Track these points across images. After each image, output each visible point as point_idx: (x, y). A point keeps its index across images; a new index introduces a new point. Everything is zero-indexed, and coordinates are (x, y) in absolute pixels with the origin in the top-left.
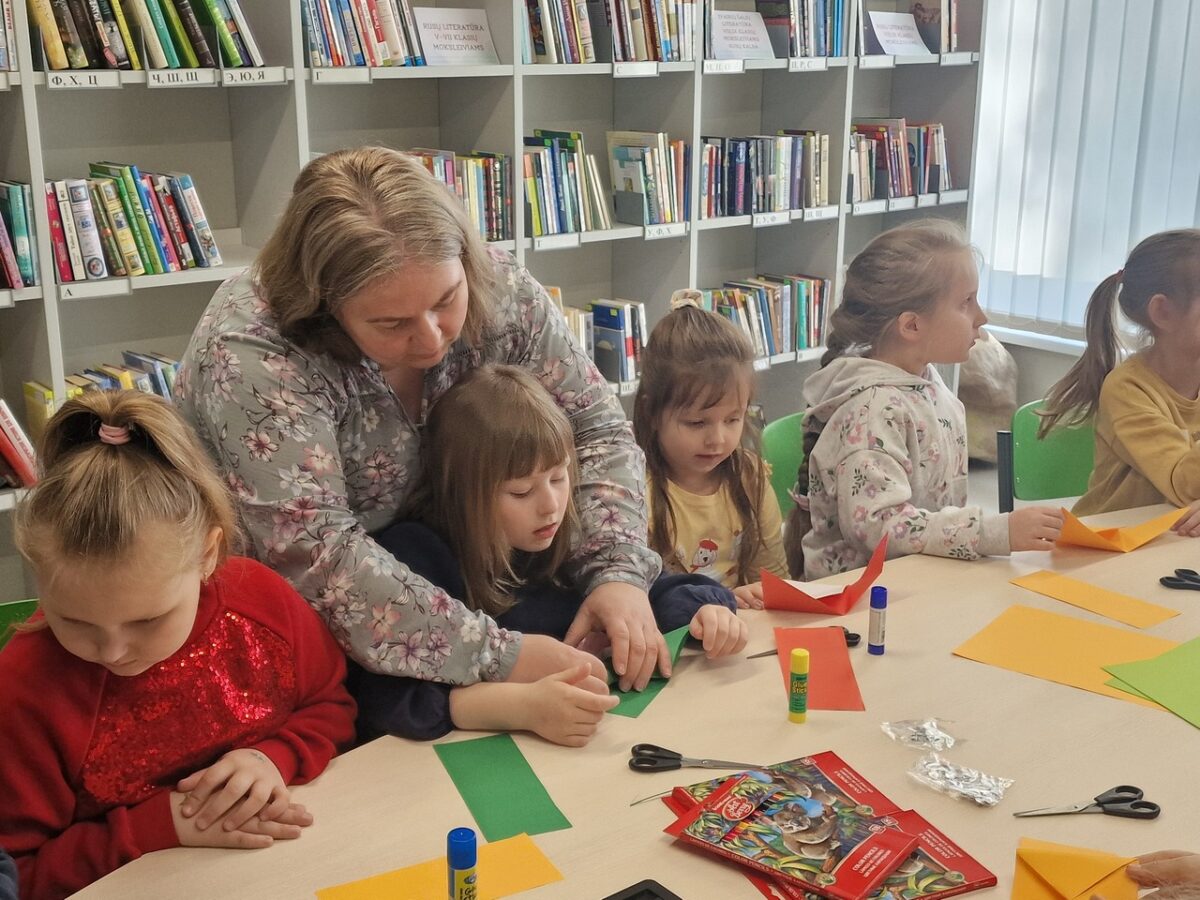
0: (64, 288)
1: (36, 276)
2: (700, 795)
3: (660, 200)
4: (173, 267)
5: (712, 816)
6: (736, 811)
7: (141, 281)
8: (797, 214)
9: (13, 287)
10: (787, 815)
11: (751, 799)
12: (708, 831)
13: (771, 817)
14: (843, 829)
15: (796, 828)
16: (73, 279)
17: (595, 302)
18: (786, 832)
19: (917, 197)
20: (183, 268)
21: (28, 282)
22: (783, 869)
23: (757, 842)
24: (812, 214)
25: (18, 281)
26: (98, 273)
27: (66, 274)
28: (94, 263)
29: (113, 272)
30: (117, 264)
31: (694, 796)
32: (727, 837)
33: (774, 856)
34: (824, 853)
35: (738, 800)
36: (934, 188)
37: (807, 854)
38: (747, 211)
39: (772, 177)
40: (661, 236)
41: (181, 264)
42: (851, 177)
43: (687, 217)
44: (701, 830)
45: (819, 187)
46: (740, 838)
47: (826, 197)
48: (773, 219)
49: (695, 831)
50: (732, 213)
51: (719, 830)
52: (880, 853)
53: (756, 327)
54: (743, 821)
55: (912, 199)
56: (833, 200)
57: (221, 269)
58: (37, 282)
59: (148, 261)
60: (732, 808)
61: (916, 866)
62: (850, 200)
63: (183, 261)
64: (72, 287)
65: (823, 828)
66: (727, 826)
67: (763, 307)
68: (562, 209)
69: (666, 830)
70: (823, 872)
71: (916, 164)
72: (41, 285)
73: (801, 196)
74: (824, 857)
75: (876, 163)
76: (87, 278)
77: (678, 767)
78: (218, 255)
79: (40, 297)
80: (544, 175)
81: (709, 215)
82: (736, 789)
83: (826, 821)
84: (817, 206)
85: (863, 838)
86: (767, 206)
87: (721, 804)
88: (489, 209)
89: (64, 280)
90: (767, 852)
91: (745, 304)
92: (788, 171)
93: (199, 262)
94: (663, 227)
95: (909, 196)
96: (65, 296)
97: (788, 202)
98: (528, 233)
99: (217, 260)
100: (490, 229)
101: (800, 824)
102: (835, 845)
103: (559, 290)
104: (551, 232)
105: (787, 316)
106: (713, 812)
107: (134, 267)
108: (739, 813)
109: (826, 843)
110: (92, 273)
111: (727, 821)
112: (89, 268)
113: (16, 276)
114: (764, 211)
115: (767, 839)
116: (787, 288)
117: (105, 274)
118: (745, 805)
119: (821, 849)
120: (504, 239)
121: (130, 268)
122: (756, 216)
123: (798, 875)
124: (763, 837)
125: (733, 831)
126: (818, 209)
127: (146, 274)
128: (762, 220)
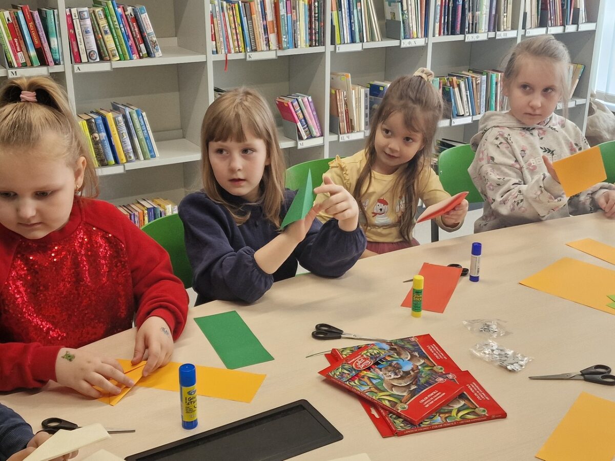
0: (76, 66)
1: (61, 59)
2: (344, 355)
3: (411, 25)
4: (135, 57)
5: (347, 366)
6: (361, 364)
7: (117, 64)
8: (492, 35)
9: (48, 65)
10: (390, 368)
11: (371, 358)
12: (342, 374)
13: (380, 369)
14: (420, 379)
15: (393, 376)
16: (81, 62)
17: (371, 83)
18: (387, 378)
19: (565, 26)
20: (141, 58)
21: (57, 63)
22: (379, 399)
23: (369, 382)
24: (501, 35)
25: (51, 62)
26: (94, 58)
27: (76, 58)
28: (92, 53)
29: (102, 59)
30: (105, 54)
31: (342, 354)
32: (352, 379)
33: (376, 391)
34: (405, 391)
35: (364, 359)
36: (575, 22)
37: (395, 392)
38: (462, 32)
39: (478, 13)
40: (410, 45)
41: (139, 55)
42: (525, 14)
43: (426, 35)
44: (338, 373)
45: (506, 19)
46: (359, 380)
47: (510, 25)
48: (478, 37)
49: (335, 374)
50: (453, 33)
51: (348, 374)
52: (438, 394)
53: (465, 99)
54: (364, 370)
55: (562, 28)
56: (514, 27)
57: (160, 58)
58: (62, 62)
59: (121, 53)
60: (360, 362)
61: (459, 403)
62: (524, 27)
63: (141, 53)
64: (80, 66)
65: (409, 377)
66: (354, 372)
67: (469, 87)
68: (353, 29)
69: (319, 373)
70: (401, 402)
71: (565, 7)
72: (64, 64)
73: (495, 24)
74: (405, 394)
75: (541, 6)
76: (88, 61)
77: (340, 338)
78: (160, 51)
79: (63, 71)
80: (343, 10)
81: (440, 34)
82: (365, 352)
83: (412, 373)
84: (504, 30)
85: (431, 385)
86: (474, 29)
87: (354, 360)
88: (310, 28)
89: (76, 62)
90: (373, 389)
91: (459, 86)
92: (488, 10)
93: (149, 54)
94: (412, 41)
95: (560, 26)
96: (76, 71)
97: (487, 28)
98: (333, 42)
99: (159, 53)
100: (311, 40)
101: (396, 374)
102: (413, 387)
103: (350, 75)
104: (346, 42)
105: (484, 93)
106: (348, 364)
107: (114, 56)
108: (363, 366)
109: (409, 386)
110: (90, 58)
111: (355, 370)
112: (89, 56)
113: (50, 59)
114: (472, 33)
115: (374, 382)
116: (484, 77)
117: (98, 60)
118: (368, 361)
119: (404, 389)
120: (319, 46)
121: (111, 56)
122: (467, 35)
123: (387, 403)
124: (372, 379)
125: (357, 375)
126: (505, 32)
127: (120, 60)
128: (470, 38)
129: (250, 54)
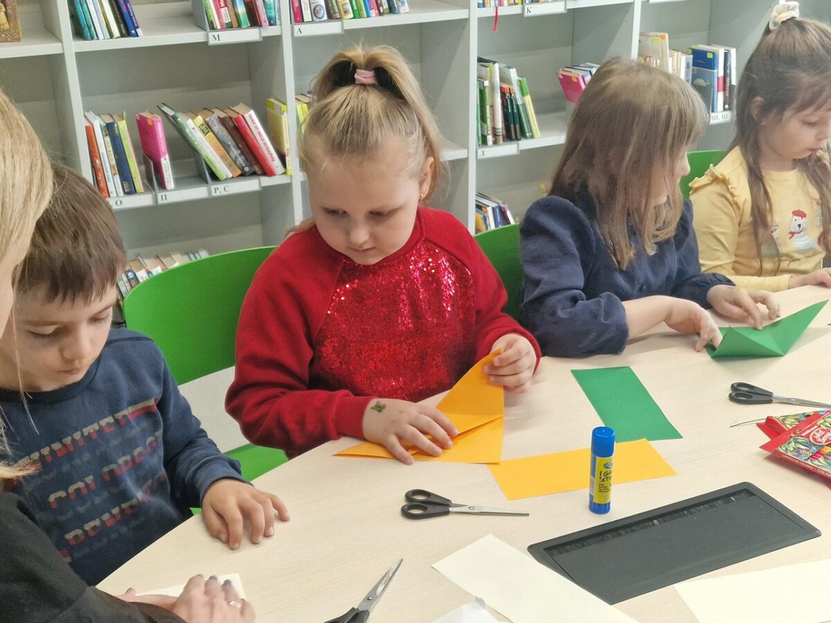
0: (297, 27)
1: (277, 17)
2: (789, 424)
4: (373, 13)
5: (801, 439)
6: (821, 437)
7: (351, 23)
9: (261, 26)
12: (797, 450)
16: (303, 21)
17: (694, 47)
20: (380, 14)
21: (272, 22)
25: (265, 21)
26: (320, 16)
27: (298, 17)
28: (318, 8)
29: (331, 17)
30: (334, 9)
31: (785, 424)
32: (815, 456)
35: (823, 430)
41: (379, 10)
44: (792, 449)
46: (825, 458)
49: (786, 449)
51: (807, 451)
54: (827, 445)
57: (407, 15)
58: (278, 22)
59: (355, 8)
60: (818, 435)
63: (381, 8)
64: (302, 27)
66: (814, 448)
69: (762, 447)
72: (281, 25)
76: (313, 21)
77: (770, 402)
78: (406, 4)
79: (280, 34)
82: (822, 421)
87: (808, 431)
89: (296, 21)
93: (392, 10)
96: (297, 34)
99: (405, 8)
103: (667, 35)
107: (346, 12)
110: (316, 16)
111: (814, 445)
112: (314, 12)
113: (263, 17)
117: (326, 17)
118: (829, 434)
121: (343, 13)
125: (818, 452)
127: (354, 18)
129: (529, 6)
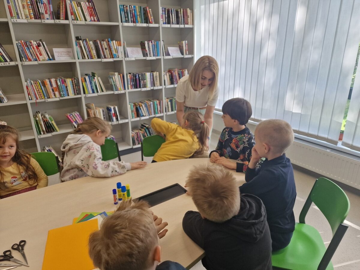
3: (118, 86)
8: (152, 88)
24: (156, 88)
38: (140, 87)
39: (145, 81)
40: (119, 93)
42: (165, 81)
43: (125, 89)
45: (157, 82)
47: (159, 84)
48: (146, 89)
50: (137, 88)
53: (145, 110)
56: (161, 85)
62: (165, 85)
67: (146, 106)
68: (93, 88)
73: (153, 84)
75: (171, 77)
78: (6, 100)
80: (87, 82)
81: (131, 88)
84: (157, 86)
86: (145, 86)
88: (74, 89)
91: (142, 106)
92: (150, 80)
93: (1, 102)
94: (119, 91)
97: (150, 85)
98: (84, 93)
99: (6, 102)
100: (75, 93)
103: (93, 104)
104: (90, 93)
105: (152, 108)
116: (152, 103)
120: (77, 95)
122: (142, 89)
126: (157, 87)
129: (47, 99)
